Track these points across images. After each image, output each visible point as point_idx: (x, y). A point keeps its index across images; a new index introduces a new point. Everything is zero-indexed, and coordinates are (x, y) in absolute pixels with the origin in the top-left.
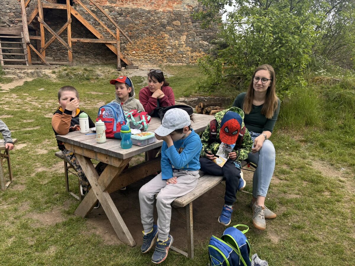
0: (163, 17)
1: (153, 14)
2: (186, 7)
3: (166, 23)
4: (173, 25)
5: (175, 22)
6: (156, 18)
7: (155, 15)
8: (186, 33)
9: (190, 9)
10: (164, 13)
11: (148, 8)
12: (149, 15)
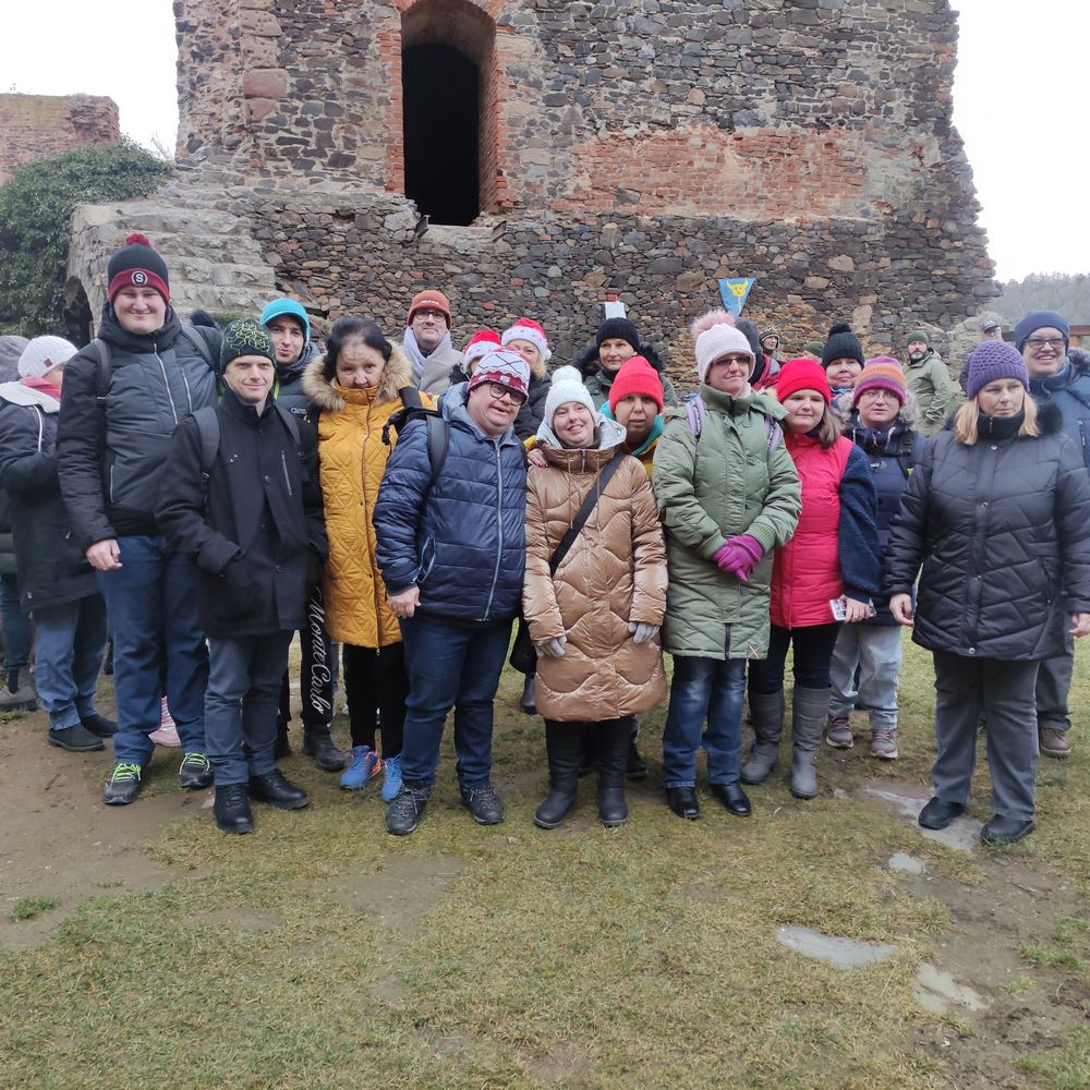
0: (796, 246)
1: (765, 234)
2: (873, 208)
3: (806, 265)
4: (831, 270)
5: (836, 259)
6: (774, 249)
7: (771, 239)
8: (873, 298)
9: (885, 214)
10: (800, 231)
11: (746, 216)
12: (751, 239)
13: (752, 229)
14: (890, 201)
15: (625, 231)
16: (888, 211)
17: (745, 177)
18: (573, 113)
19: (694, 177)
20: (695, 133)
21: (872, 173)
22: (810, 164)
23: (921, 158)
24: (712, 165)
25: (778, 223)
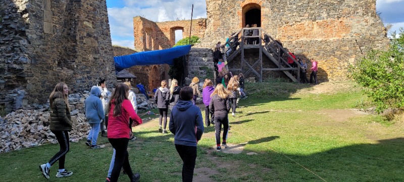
1: (324, 43)
2: (354, 35)
3: (335, 49)
4: (342, 50)
8: (354, 56)
9: (358, 36)
10: (333, 42)
11: (319, 39)
13: (321, 42)
14: (359, 33)
17: (319, 31)
18: (278, 22)
19: (306, 32)
20: (306, 23)
21: (353, 27)
22: (336, 27)
23: (367, 22)
24: (310, 29)
25: (327, 40)
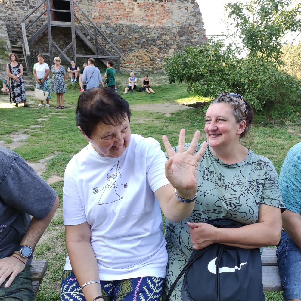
0: (153, 33)
1: (145, 29)
2: (175, 23)
3: (156, 38)
4: (163, 39)
5: (164, 36)
6: (147, 33)
7: (147, 31)
8: (174, 47)
10: (154, 29)
11: (140, 24)
12: (141, 30)
13: (141, 28)
14: (179, 21)
15: (107, 27)
16: (179, 24)
17: (140, 14)
19: (126, 13)
20: (126, 2)
21: (174, 14)
22: (157, 11)
23: (187, 10)
24: (131, 10)
25: (149, 26)
